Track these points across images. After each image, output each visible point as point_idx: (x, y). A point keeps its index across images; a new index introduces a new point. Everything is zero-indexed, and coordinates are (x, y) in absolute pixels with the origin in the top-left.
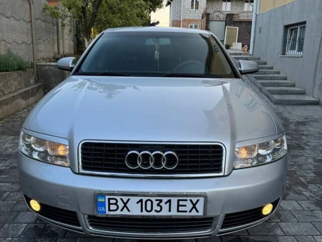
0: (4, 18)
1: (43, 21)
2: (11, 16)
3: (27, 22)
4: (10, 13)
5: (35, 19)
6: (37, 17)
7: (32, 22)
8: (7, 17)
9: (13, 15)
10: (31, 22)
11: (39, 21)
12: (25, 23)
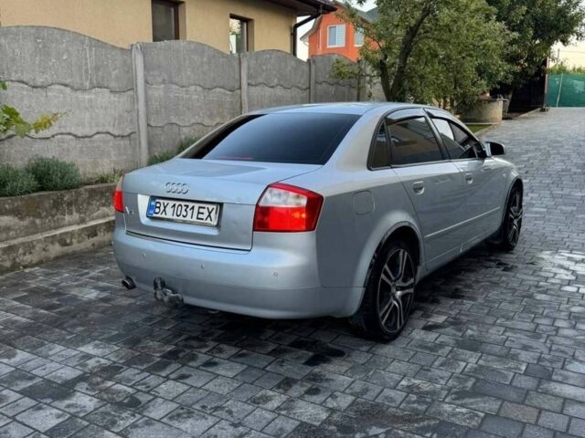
0: (266, 88)
1: (332, 85)
2: (277, 85)
3: (302, 89)
4: (276, 81)
5: (316, 82)
6: (321, 79)
7: (312, 88)
8: (272, 87)
9: (282, 82)
10: (309, 88)
11: (324, 84)
12: (299, 90)
